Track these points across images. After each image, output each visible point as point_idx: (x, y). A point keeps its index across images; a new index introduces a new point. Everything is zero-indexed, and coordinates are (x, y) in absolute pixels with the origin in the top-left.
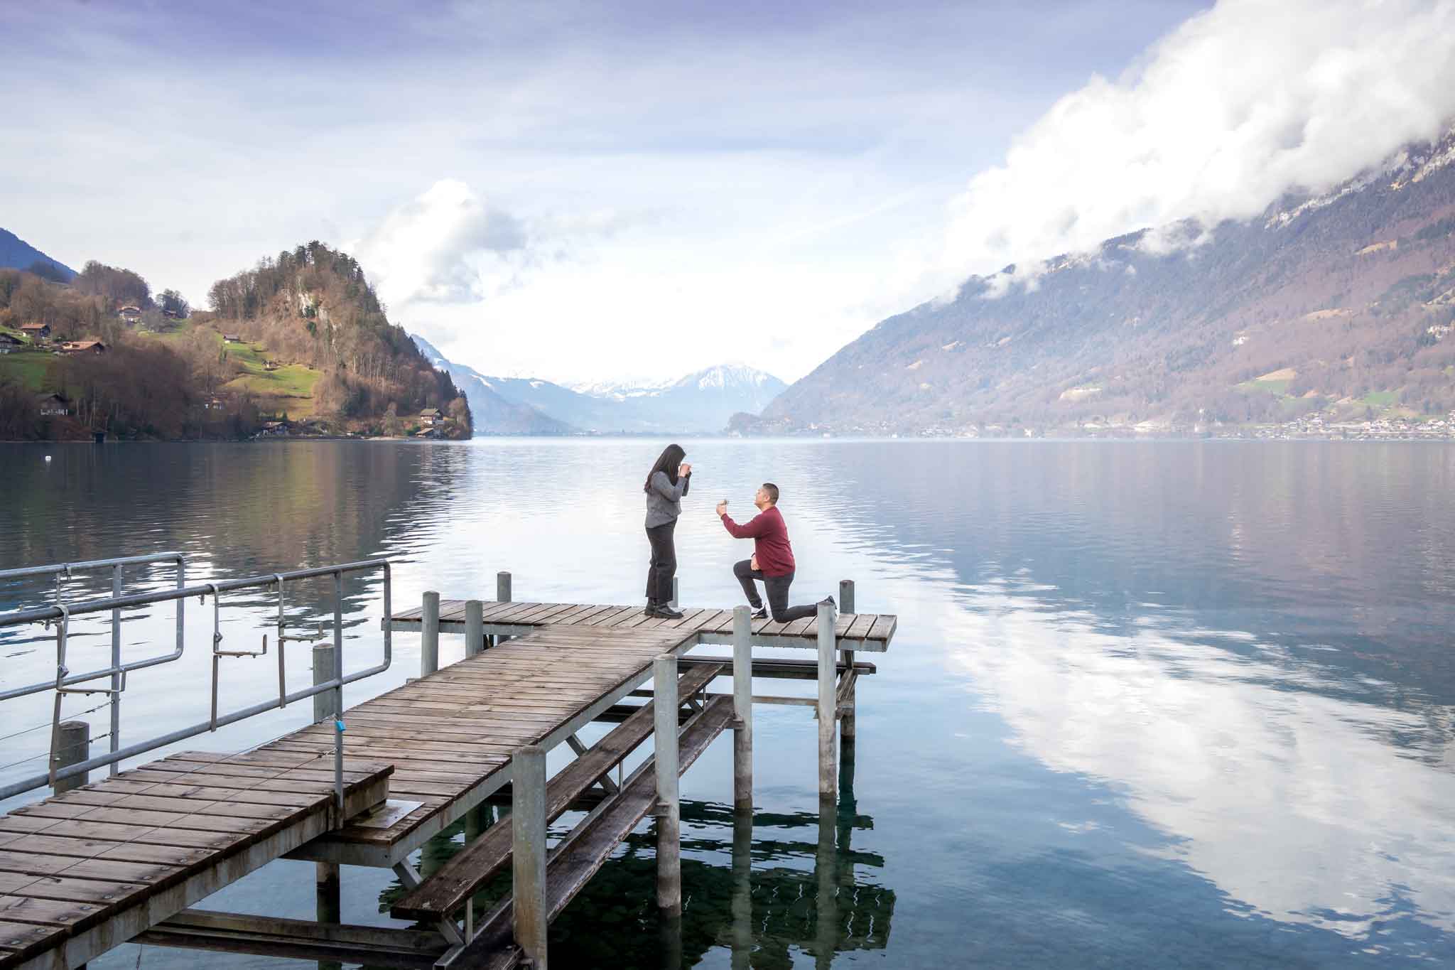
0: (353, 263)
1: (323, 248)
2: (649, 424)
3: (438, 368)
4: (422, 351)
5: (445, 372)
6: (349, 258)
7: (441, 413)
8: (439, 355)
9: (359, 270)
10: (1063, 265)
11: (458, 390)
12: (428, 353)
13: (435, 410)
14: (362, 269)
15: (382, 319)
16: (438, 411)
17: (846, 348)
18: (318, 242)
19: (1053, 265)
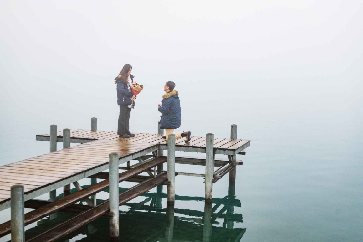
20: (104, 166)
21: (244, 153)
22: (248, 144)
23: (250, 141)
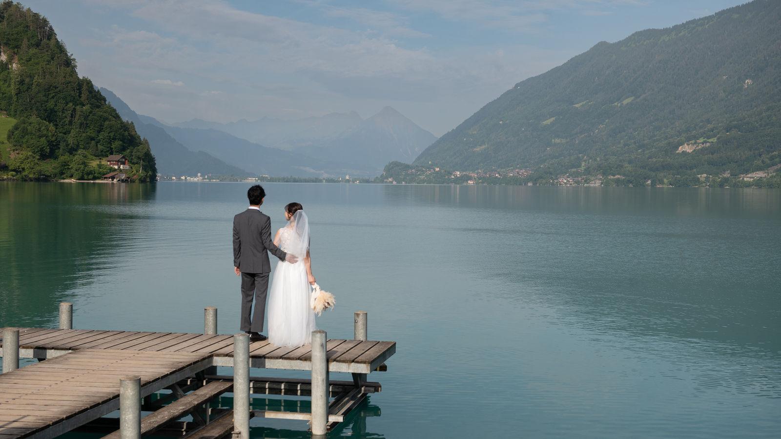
0: (45, 21)
1: (18, 7)
2: (312, 171)
3: (125, 119)
4: (109, 102)
5: (130, 122)
6: (41, 18)
7: (126, 159)
8: (125, 106)
9: (51, 28)
10: (683, 33)
11: (142, 138)
12: (114, 106)
13: (121, 156)
14: (54, 28)
15: (73, 73)
16: (123, 157)
17: (490, 105)
18: (12, 2)
19: (674, 33)
20: (105, 406)
21: (384, 368)
22: (391, 350)
23: (395, 343)
